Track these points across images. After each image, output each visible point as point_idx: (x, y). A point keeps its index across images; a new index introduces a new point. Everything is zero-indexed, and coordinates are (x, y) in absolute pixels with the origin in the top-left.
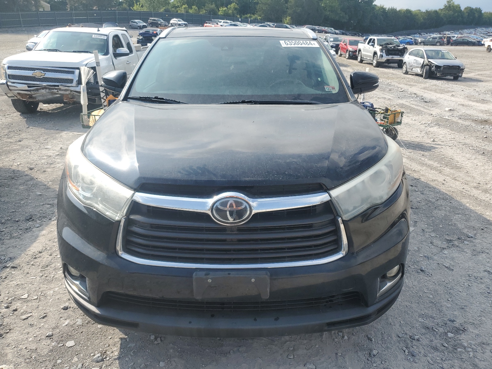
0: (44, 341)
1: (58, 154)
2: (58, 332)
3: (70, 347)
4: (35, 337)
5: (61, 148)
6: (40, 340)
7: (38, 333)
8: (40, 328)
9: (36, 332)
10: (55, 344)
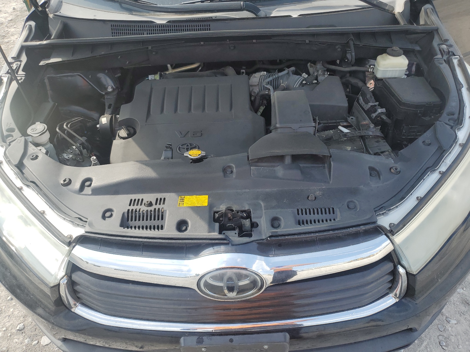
0: (16, 337)
1: (10, 19)
2: (30, 321)
3: (45, 345)
4: (4, 331)
5: (14, 9)
6: (10, 336)
7: (8, 324)
8: (9, 316)
9: (5, 323)
10: (28, 341)
